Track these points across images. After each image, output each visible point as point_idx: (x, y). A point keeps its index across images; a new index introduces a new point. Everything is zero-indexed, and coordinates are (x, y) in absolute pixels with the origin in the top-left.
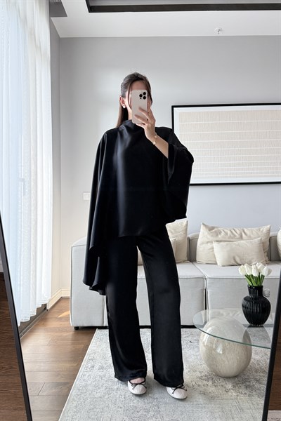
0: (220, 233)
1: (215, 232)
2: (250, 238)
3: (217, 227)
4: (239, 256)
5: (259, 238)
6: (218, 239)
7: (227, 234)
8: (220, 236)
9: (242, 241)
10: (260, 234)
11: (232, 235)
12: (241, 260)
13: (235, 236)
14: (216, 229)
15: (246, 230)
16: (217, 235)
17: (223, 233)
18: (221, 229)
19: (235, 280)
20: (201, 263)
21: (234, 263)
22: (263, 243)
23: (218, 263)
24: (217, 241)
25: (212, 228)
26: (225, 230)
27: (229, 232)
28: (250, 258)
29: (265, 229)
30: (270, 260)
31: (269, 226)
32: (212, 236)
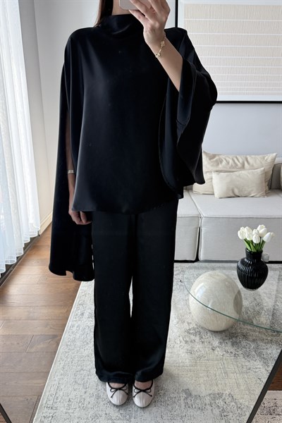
0: (221, 162)
1: (216, 161)
2: (252, 167)
3: (218, 155)
4: (237, 188)
5: (262, 169)
6: (217, 169)
7: (228, 163)
8: (220, 166)
9: (243, 172)
10: (263, 162)
11: (234, 165)
12: (239, 192)
13: (237, 165)
14: (217, 158)
15: (249, 159)
16: (218, 164)
17: (224, 162)
18: (222, 157)
19: (231, 220)
20: (198, 194)
21: (232, 195)
22: (265, 173)
23: (216, 194)
24: (217, 171)
25: (214, 156)
26: (227, 159)
27: (231, 161)
28: (250, 189)
29: (269, 157)
30: (270, 188)
31: (274, 154)
32: (212, 166)
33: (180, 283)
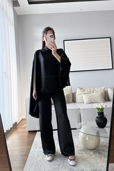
0: (85, 90)
1: (83, 90)
2: (97, 92)
3: (84, 88)
4: (93, 100)
5: (101, 92)
7: (88, 91)
8: (85, 92)
9: (94, 93)
10: (101, 90)
12: (94, 101)
13: (91, 91)
14: (83, 89)
15: (95, 89)
16: (84, 91)
17: (86, 90)
18: (85, 89)
20: (78, 103)
21: (91, 102)
22: (102, 94)
23: (85, 102)
24: (84, 94)
25: (82, 89)
27: (89, 90)
28: (98, 100)
29: (103, 88)
30: (105, 100)
31: (104, 87)
32: (82, 92)
33: (75, 136)
